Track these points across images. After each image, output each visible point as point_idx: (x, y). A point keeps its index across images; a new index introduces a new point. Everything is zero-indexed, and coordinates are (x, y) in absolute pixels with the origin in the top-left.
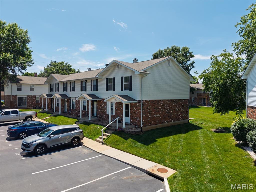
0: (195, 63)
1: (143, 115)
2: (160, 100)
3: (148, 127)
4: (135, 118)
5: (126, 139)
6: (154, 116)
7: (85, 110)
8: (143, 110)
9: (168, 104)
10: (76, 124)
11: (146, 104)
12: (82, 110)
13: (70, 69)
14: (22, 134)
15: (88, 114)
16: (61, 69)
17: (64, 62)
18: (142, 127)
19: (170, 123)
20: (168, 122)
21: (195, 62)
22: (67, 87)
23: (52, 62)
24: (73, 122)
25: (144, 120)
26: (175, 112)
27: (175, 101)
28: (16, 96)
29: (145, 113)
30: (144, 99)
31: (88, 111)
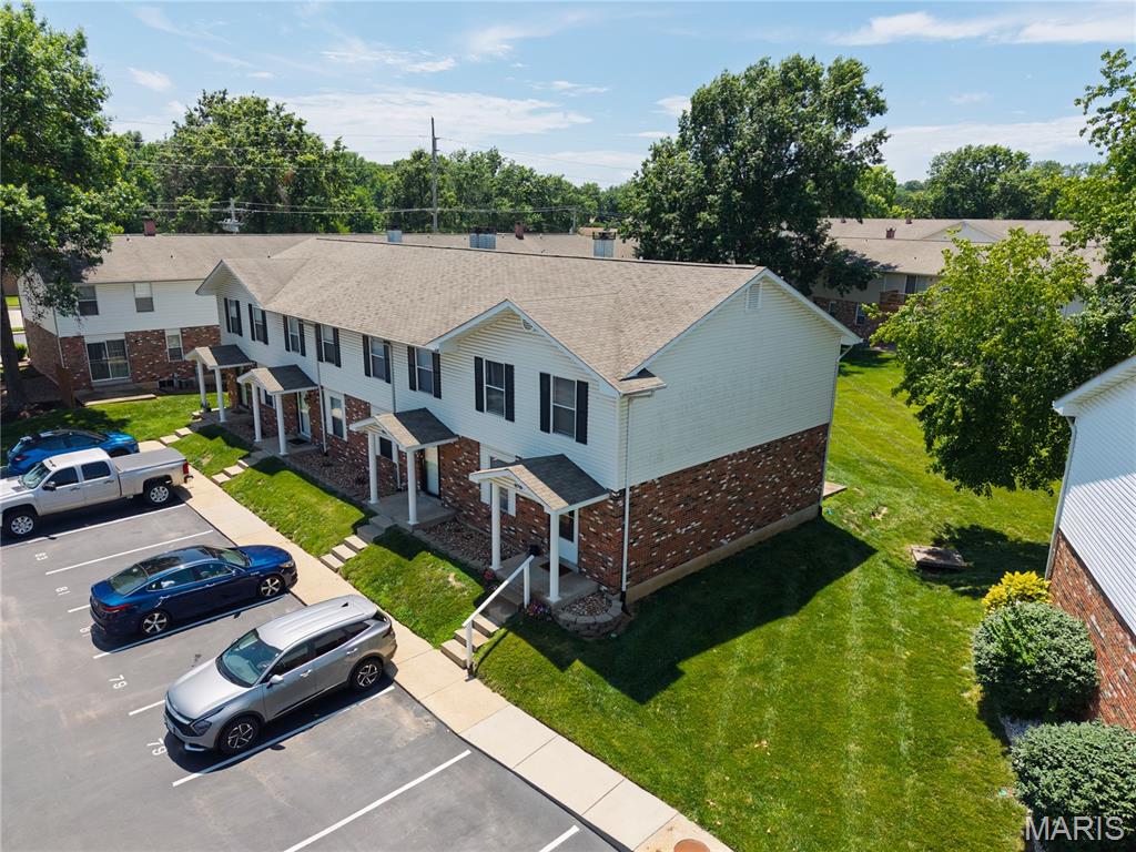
0: (886, 139)
1: (630, 544)
2: (705, 465)
3: (649, 582)
4: (596, 555)
5: (562, 664)
6: (674, 533)
7: (391, 457)
8: (631, 523)
9: (736, 469)
10: (355, 533)
11: (645, 496)
12: (378, 453)
13: (296, 138)
14: (152, 619)
15: (404, 479)
16: (253, 137)
17: (265, 102)
18: (624, 589)
19: (740, 539)
20: (733, 538)
21: (885, 135)
22: (302, 336)
23: (209, 95)
24: (343, 522)
25: (633, 563)
26: (768, 492)
27: (768, 448)
28: (80, 338)
29: (641, 533)
30: (636, 483)
31: (404, 469)
